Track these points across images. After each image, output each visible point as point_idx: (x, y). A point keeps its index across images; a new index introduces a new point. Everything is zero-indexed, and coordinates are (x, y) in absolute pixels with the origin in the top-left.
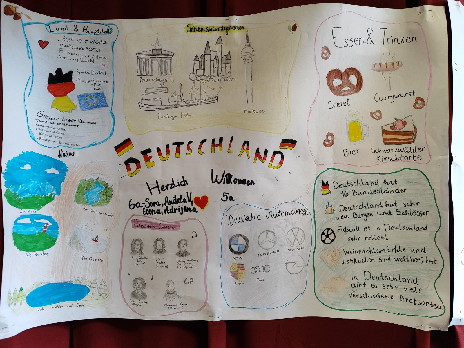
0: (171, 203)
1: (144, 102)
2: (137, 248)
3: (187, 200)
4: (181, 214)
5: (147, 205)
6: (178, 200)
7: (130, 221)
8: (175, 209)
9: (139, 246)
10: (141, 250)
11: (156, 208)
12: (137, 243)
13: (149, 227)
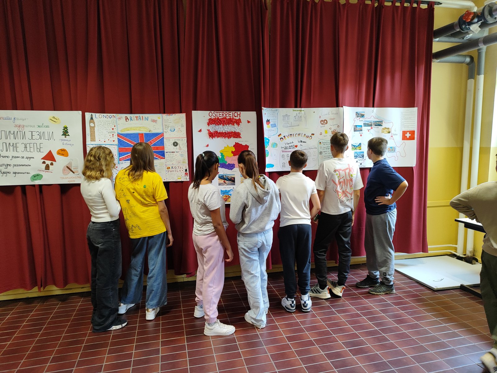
1: (284, 126)
3: (293, 146)
5: (285, 148)
7: (282, 151)
8: (291, 148)
11: (287, 148)
12: (283, 155)
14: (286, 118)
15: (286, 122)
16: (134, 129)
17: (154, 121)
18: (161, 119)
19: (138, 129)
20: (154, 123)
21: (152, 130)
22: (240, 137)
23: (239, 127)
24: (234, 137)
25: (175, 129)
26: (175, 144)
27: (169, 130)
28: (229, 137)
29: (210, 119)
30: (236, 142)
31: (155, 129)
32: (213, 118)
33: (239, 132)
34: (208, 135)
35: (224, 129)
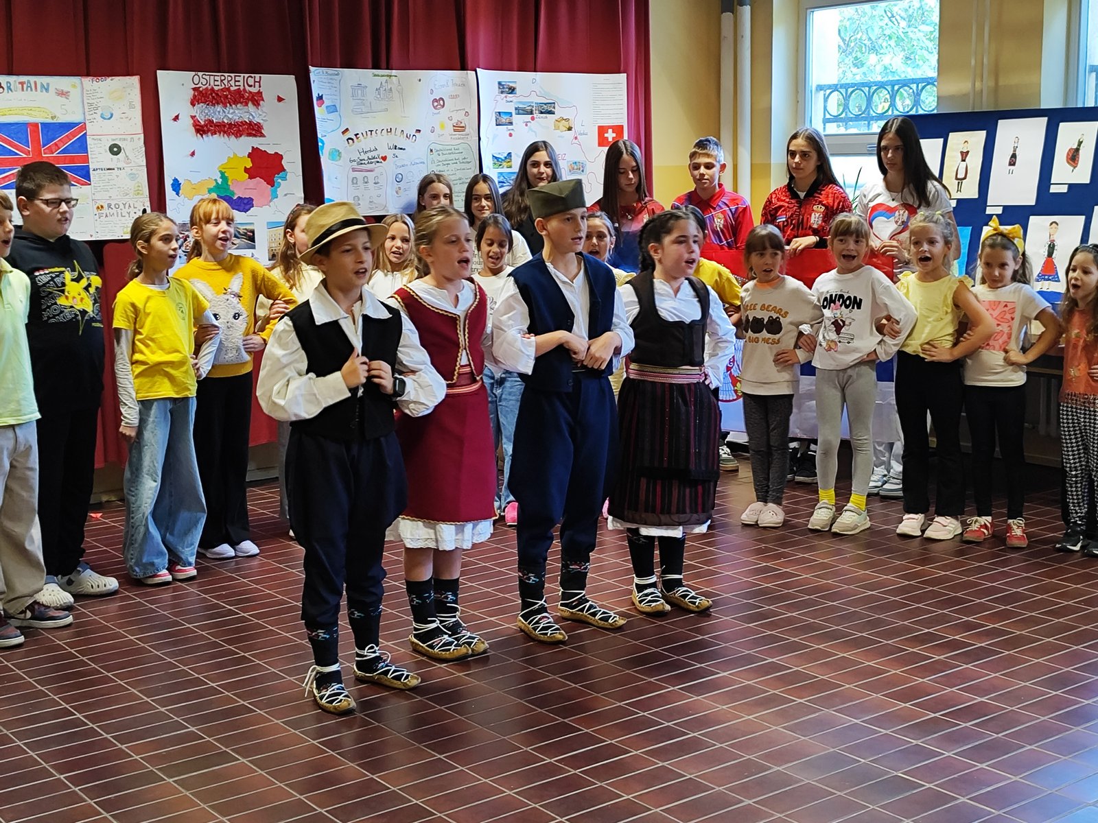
0: (370, 159)
1: (354, 110)
2: (355, 182)
3: (378, 158)
4: (376, 164)
5: (359, 161)
6: (374, 158)
7: (351, 168)
8: (373, 162)
10: (357, 182)
11: (363, 162)
12: (355, 179)
13: (360, 171)
14: (359, 92)
15: (359, 101)
16: (16, 112)
17: (62, 94)
18: (79, 89)
19: (25, 112)
20: (62, 100)
21: (57, 115)
22: (262, 135)
23: (260, 112)
24: (249, 135)
25: (112, 115)
26: (115, 150)
27: (98, 117)
28: (238, 134)
29: (194, 89)
30: (253, 147)
31: (65, 112)
32: (201, 89)
33: (259, 123)
34: (193, 130)
35: (226, 116)
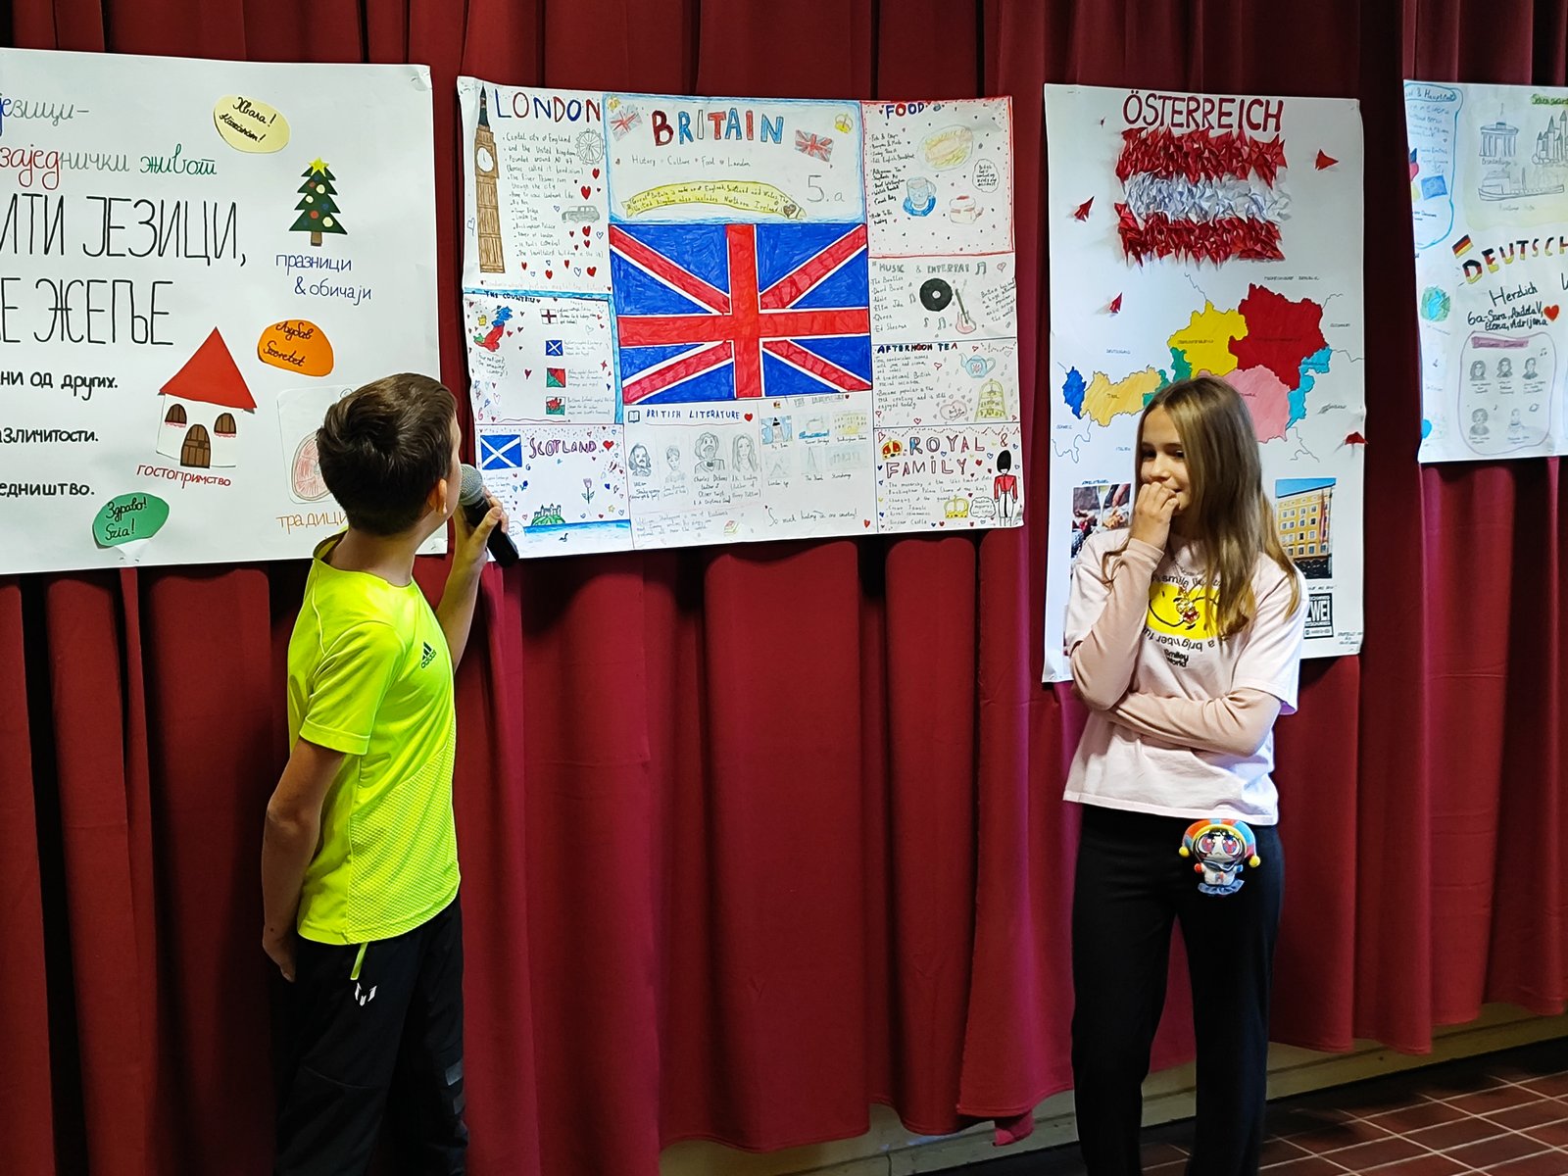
0: (1519, 315)
1: (1485, 189)
2: (1478, 373)
3: (1536, 311)
4: (1530, 327)
5: (1491, 319)
6: (1528, 311)
7: (1470, 339)
8: (1524, 322)
9: (1481, 370)
10: (1482, 374)
11: (1501, 322)
12: (1479, 366)
13: (1492, 346)
14: (1500, 142)
15: (1498, 167)
16: (700, 194)
17: (814, 146)
18: (854, 134)
19: (720, 195)
20: (813, 162)
21: (800, 202)
22: (1277, 256)
23: (1275, 194)
24: (1247, 254)
25: (932, 203)
26: (936, 295)
27: (896, 207)
28: (1219, 254)
29: (1127, 135)
30: (1252, 287)
31: (817, 195)
32: (1144, 134)
33: (1273, 224)
34: (1117, 240)
35: (1195, 203)
